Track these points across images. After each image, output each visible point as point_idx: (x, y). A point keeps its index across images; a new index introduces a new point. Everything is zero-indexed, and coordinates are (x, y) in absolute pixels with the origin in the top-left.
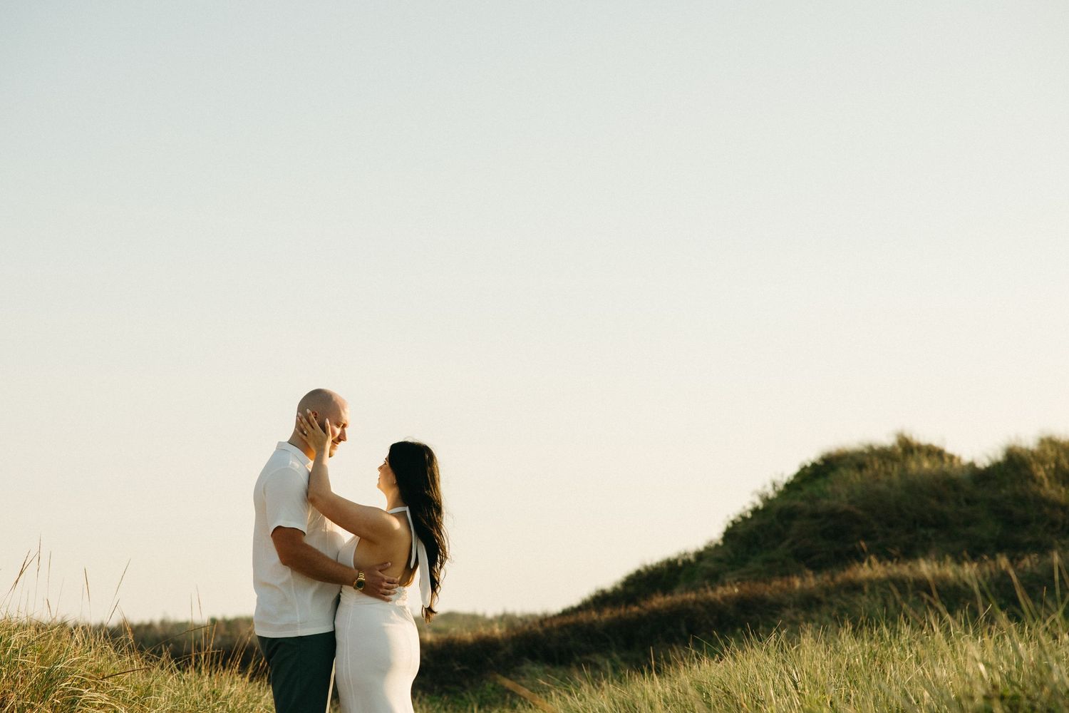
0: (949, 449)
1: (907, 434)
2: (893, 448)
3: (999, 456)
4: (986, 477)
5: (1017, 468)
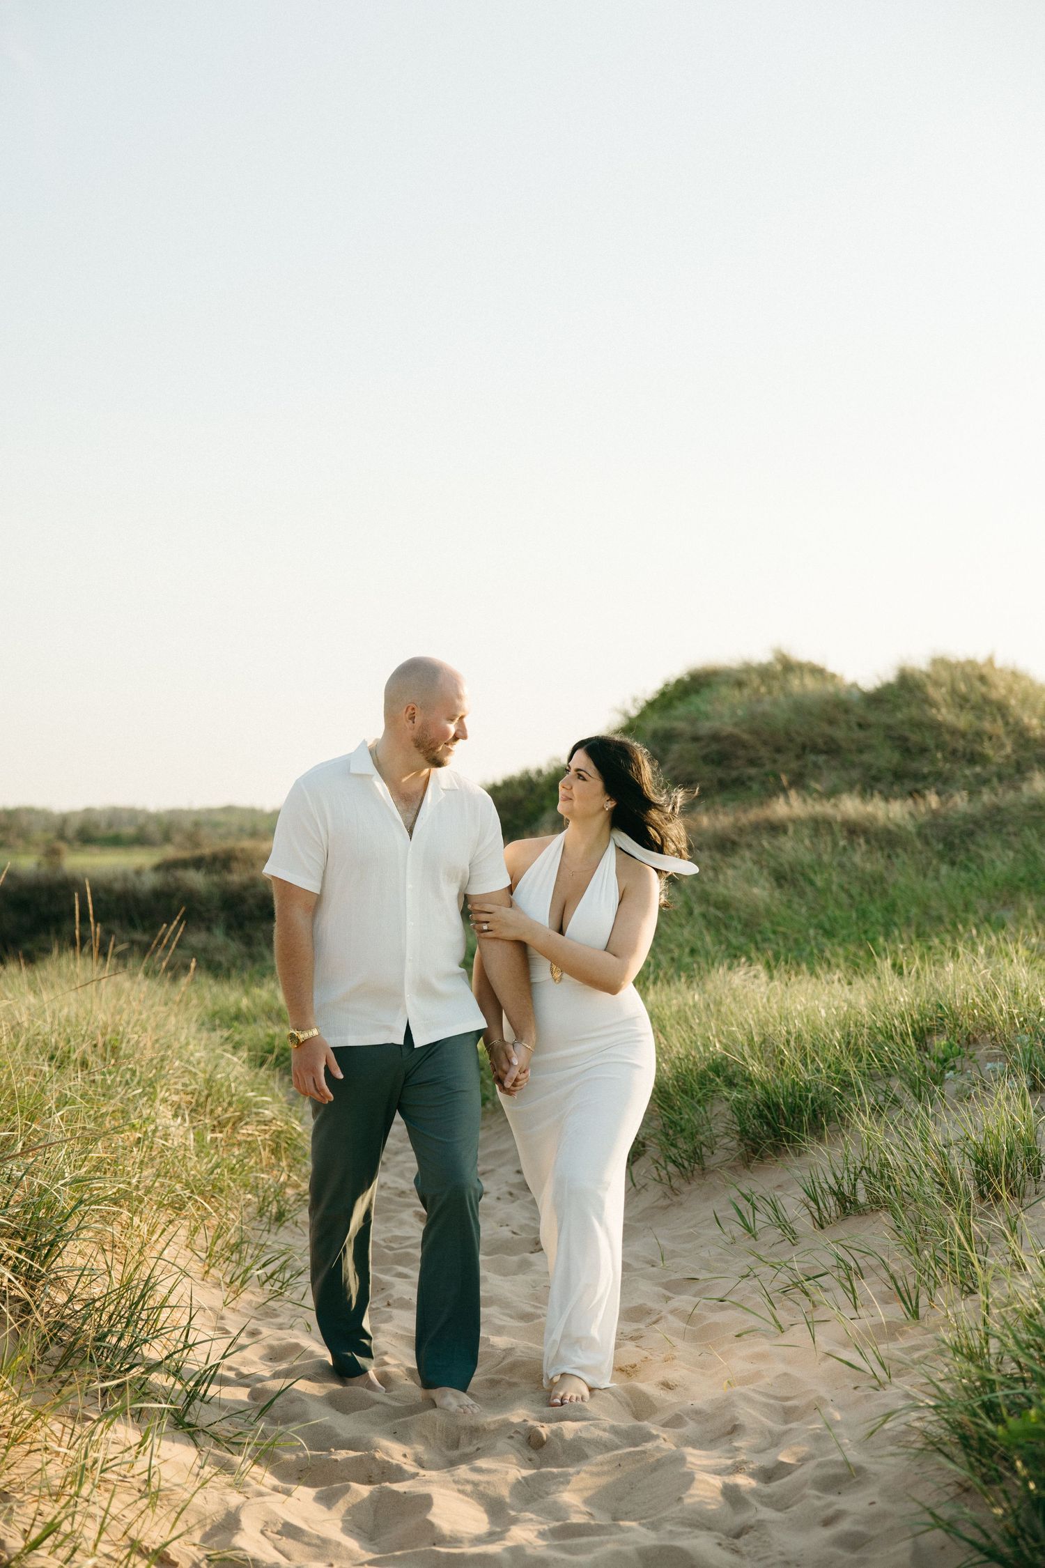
0: (831, 668)
1: (785, 651)
2: (770, 664)
3: (890, 676)
4: (878, 699)
5: (910, 691)
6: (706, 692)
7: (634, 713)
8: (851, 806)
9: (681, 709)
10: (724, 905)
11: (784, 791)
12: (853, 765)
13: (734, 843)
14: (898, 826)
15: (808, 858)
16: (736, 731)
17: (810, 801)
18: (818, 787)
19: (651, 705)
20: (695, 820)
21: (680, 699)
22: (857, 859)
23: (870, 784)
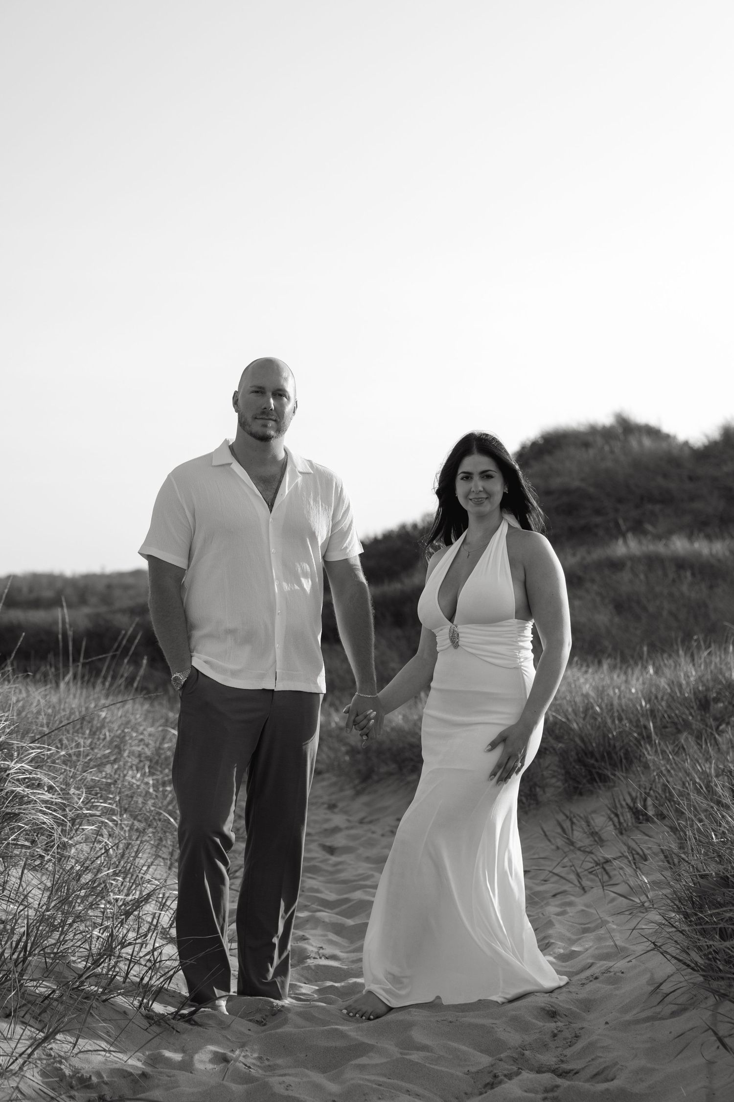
1: (625, 414)
2: (613, 426)
3: (716, 434)
4: (705, 454)
6: (557, 453)
8: (680, 545)
11: (624, 534)
12: (684, 512)
14: (719, 560)
15: (642, 589)
16: (583, 485)
17: (645, 542)
22: (684, 589)
23: (696, 528)
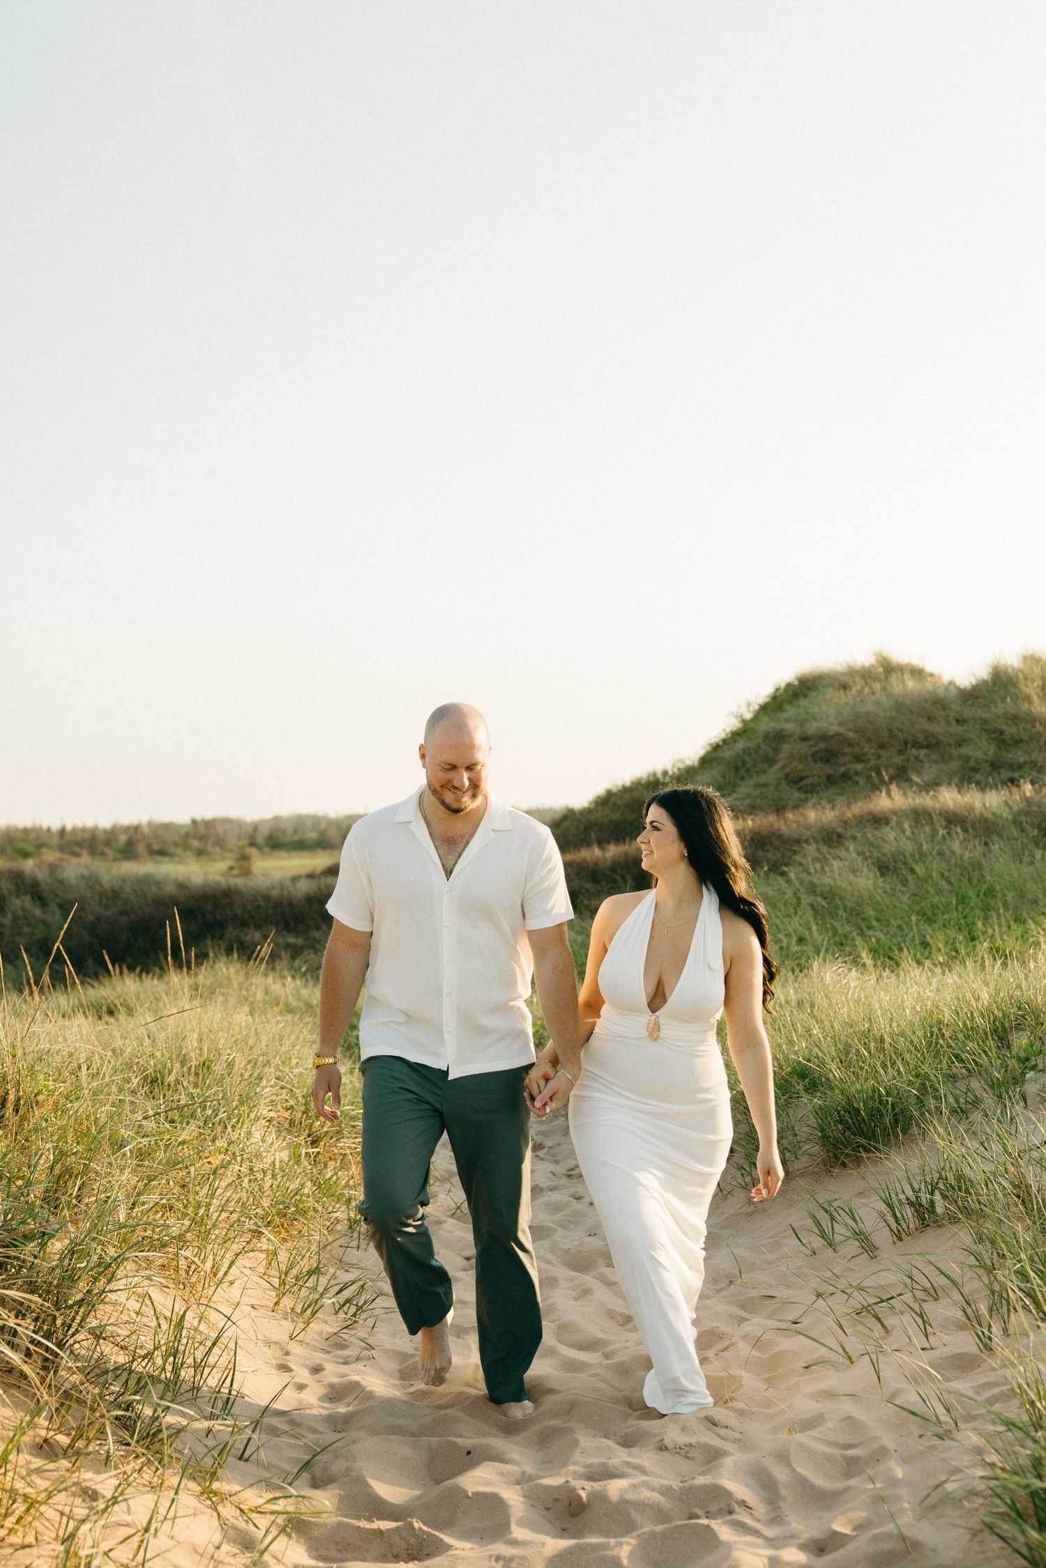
0: (929, 668)
1: (886, 654)
2: (873, 666)
3: (983, 673)
4: (973, 696)
5: (1005, 686)
6: (812, 694)
7: (748, 716)
8: (949, 797)
9: (790, 711)
10: (829, 895)
11: (887, 784)
12: (951, 757)
13: (840, 836)
14: (993, 814)
15: (909, 847)
16: (841, 730)
17: (910, 794)
18: (916, 779)
19: (764, 708)
20: (804, 816)
21: (790, 702)
22: (956, 846)
23: (969, 775)
